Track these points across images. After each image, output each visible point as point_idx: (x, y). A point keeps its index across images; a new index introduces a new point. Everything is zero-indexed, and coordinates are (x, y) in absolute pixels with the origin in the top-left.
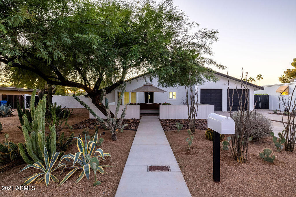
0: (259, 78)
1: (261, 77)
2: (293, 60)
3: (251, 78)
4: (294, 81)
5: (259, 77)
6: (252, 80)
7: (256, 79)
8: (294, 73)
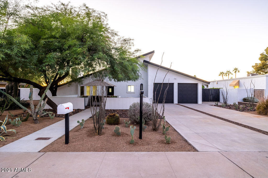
0: (236, 72)
1: (238, 70)
2: (260, 55)
3: (229, 72)
4: (250, 76)
5: (236, 70)
6: (229, 73)
7: (233, 73)
8: (259, 67)
